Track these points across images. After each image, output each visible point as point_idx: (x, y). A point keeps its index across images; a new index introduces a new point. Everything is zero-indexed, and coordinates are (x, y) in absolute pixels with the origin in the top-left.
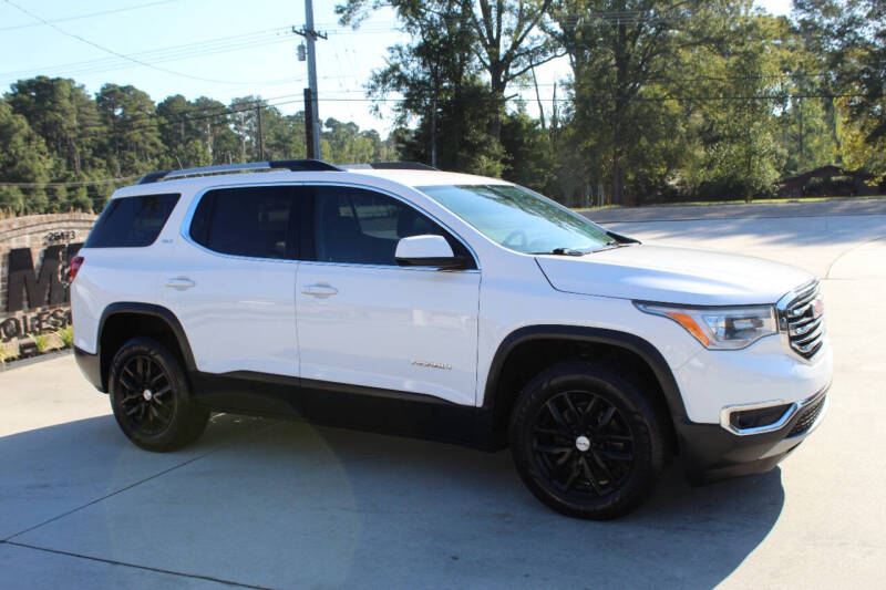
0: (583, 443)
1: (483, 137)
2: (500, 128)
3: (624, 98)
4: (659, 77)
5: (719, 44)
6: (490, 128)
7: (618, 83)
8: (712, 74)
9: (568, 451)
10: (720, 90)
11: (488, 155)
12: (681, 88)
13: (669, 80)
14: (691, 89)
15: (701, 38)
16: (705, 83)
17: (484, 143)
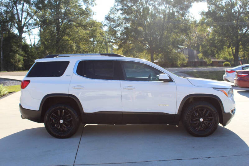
0: (201, 120)
1: (17, 49)
2: (21, 46)
3: (59, 40)
4: (68, 34)
5: (85, 27)
6: (19, 46)
7: (57, 35)
8: (82, 35)
9: (198, 122)
10: (85, 39)
11: (19, 54)
12: (74, 38)
13: (71, 36)
14: (77, 38)
15: (80, 25)
16: (81, 37)
17: (17, 51)
